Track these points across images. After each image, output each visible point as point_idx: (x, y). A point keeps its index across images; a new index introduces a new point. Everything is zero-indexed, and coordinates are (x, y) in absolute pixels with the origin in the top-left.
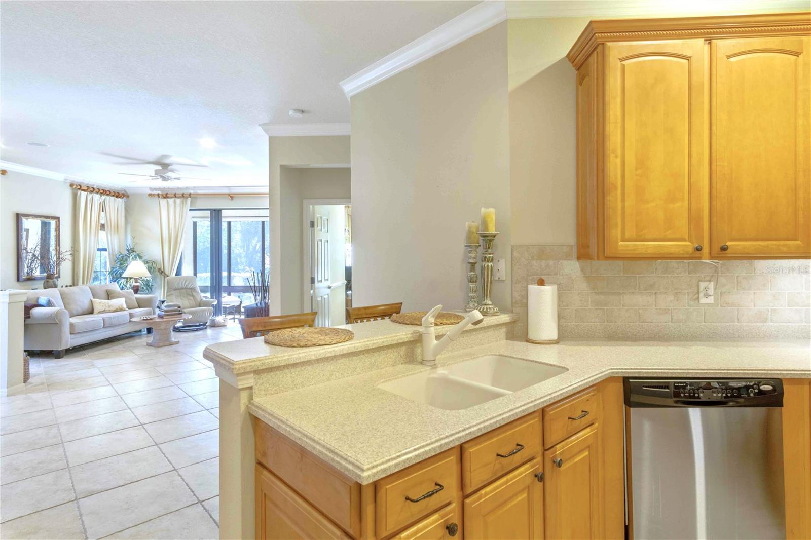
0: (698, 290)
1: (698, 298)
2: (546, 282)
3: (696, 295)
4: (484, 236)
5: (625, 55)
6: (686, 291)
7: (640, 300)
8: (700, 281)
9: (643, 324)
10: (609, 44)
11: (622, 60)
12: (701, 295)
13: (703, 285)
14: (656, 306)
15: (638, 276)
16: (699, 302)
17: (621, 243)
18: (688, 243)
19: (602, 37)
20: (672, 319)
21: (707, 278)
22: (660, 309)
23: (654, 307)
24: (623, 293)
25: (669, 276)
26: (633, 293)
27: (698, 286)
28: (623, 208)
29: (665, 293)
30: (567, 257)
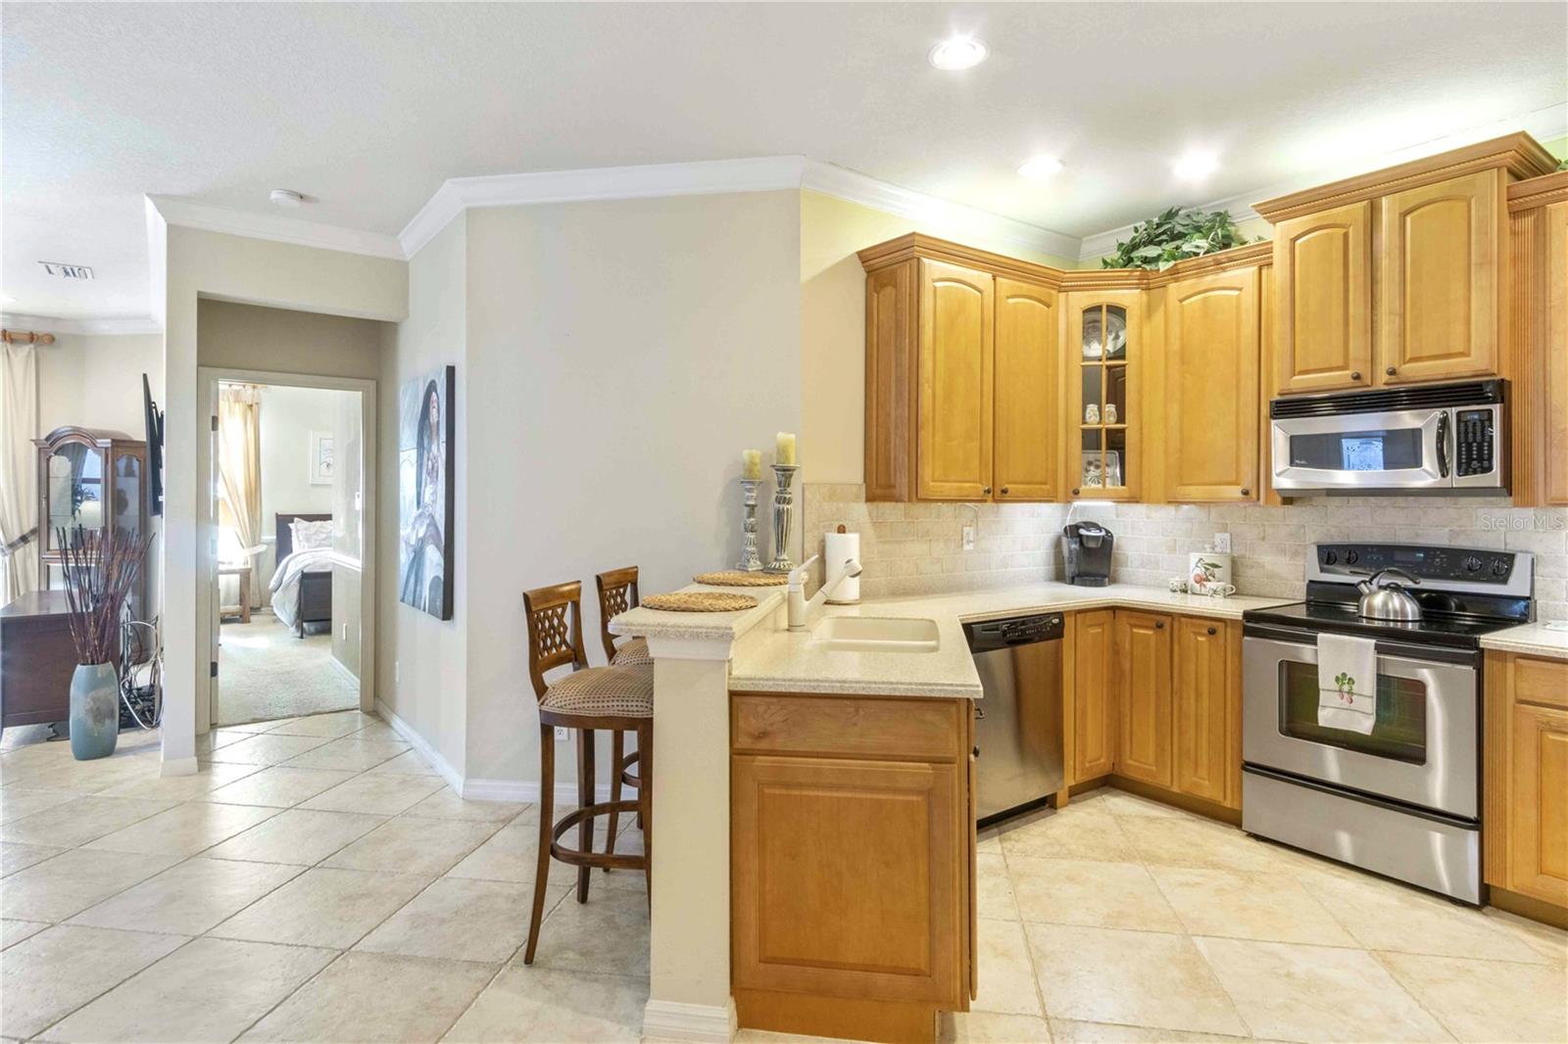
0: (962, 537)
1: (962, 545)
2: (847, 530)
3: (960, 541)
4: (784, 470)
5: (936, 277)
6: (953, 538)
7: (916, 548)
8: (963, 526)
9: (921, 575)
10: (924, 260)
11: (934, 281)
12: (965, 541)
13: (966, 529)
14: (930, 555)
16: (962, 549)
17: (931, 484)
18: (979, 485)
19: (919, 252)
20: (942, 569)
21: (969, 523)
22: (933, 558)
24: (904, 541)
25: (941, 520)
26: (912, 541)
27: (962, 530)
28: (933, 444)
29: (937, 539)
30: (856, 499)
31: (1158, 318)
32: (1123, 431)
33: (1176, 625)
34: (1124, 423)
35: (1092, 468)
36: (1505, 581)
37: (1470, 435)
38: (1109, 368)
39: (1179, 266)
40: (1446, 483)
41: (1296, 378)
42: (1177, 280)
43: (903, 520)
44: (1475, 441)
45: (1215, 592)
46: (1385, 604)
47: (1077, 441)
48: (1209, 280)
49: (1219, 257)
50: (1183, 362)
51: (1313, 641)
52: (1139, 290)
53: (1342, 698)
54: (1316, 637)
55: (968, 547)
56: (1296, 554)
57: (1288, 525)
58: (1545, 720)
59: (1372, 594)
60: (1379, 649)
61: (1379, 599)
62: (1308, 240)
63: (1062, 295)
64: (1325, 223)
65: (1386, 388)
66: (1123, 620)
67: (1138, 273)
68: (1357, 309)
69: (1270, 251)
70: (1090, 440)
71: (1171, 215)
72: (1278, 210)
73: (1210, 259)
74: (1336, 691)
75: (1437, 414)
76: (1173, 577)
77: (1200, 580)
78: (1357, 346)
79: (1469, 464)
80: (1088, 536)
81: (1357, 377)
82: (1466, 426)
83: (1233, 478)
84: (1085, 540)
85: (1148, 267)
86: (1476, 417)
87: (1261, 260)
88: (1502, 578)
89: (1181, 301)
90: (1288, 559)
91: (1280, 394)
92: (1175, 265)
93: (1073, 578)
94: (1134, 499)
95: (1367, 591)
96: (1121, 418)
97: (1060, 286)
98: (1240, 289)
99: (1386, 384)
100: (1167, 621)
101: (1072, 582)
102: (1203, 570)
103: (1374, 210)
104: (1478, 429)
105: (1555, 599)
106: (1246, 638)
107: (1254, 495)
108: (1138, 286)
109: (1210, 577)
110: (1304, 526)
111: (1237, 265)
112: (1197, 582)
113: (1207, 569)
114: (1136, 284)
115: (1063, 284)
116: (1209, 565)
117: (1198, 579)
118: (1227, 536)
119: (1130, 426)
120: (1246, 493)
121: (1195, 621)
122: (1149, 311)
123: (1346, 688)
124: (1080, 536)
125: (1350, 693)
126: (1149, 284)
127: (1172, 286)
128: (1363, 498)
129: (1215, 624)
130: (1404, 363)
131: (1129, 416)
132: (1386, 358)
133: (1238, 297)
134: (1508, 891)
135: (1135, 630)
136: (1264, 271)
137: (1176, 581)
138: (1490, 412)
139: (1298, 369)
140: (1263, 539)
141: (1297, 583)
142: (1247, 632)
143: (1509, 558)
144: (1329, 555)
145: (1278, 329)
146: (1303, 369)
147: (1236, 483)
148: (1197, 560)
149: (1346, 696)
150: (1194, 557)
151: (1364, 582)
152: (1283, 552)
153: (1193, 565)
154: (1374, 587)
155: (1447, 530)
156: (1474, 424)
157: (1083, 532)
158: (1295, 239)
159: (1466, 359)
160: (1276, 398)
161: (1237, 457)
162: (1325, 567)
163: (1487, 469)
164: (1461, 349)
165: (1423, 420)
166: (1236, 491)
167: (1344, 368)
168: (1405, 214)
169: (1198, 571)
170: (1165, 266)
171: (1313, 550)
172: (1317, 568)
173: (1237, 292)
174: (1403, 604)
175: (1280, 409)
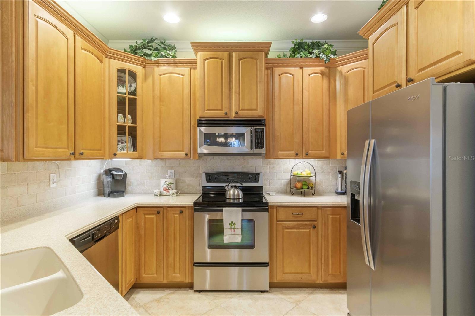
0: (50, 180)
1: (50, 184)
3: (48, 183)
5: (37, 15)
6: (44, 181)
7: (17, 190)
8: (50, 174)
9: (20, 207)
12: (51, 182)
13: (52, 175)
14: (28, 193)
15: (17, 173)
16: (50, 187)
17: (35, 149)
18: (66, 150)
20: (36, 200)
21: (53, 172)
22: (30, 195)
23: (27, 194)
24: (7, 187)
25: (35, 171)
26: (14, 186)
27: (50, 176)
28: (36, 123)
29: (33, 183)
31: (150, 80)
32: (135, 127)
33: (165, 211)
34: (136, 124)
35: (120, 143)
36: (258, 182)
37: (258, 136)
38: (129, 98)
39: (160, 61)
40: (252, 151)
41: (206, 112)
42: (158, 66)
43: (7, 172)
44: (259, 138)
45: (173, 194)
46: (234, 193)
47: (115, 131)
48: (171, 69)
49: (176, 61)
50: (161, 100)
51: (221, 211)
52: (142, 67)
53: (232, 231)
54: (222, 209)
55: (52, 185)
56: (197, 177)
57: (194, 166)
58: (284, 225)
59: (229, 190)
60: (243, 211)
61: (232, 192)
62: (210, 61)
63: (107, 60)
64: (215, 56)
65: (234, 118)
66: (141, 212)
67: (142, 59)
68: (225, 90)
69: (196, 63)
70: (121, 130)
71: (152, 40)
72: (198, 47)
73: (172, 61)
74: (230, 229)
75: (249, 128)
76: (156, 189)
77: (167, 190)
78: (226, 104)
79: (258, 145)
80: (116, 174)
81: (226, 114)
82: (257, 133)
83: (181, 149)
84: (115, 176)
85: (147, 58)
86: (259, 130)
87: (191, 65)
88: (257, 181)
89: (160, 75)
90: (194, 178)
91: (200, 118)
92: (158, 60)
93: (109, 194)
94: (140, 158)
95: (228, 189)
96: (134, 121)
97: (106, 54)
98: (184, 75)
99: (234, 117)
100: (161, 210)
101: (109, 196)
102: (167, 185)
103: (230, 57)
104: (260, 134)
105: (267, 186)
106: (195, 213)
107: (189, 155)
108: (141, 65)
109: (170, 188)
110: (200, 167)
111: (182, 65)
112: (164, 191)
113: (168, 185)
114: (141, 64)
115: (108, 54)
116: (169, 183)
117: (165, 189)
118: (173, 171)
119: (139, 125)
120: (186, 155)
121: (173, 209)
122: (146, 77)
123: (233, 227)
124: (113, 175)
125: (234, 228)
126: (146, 65)
127: (156, 69)
128: (218, 157)
129: (182, 209)
130: (240, 111)
131: (138, 121)
132: (234, 109)
133: (183, 78)
134: (275, 282)
135: (147, 216)
136: (192, 70)
137: (157, 191)
138: (263, 129)
139: (206, 109)
140: (186, 172)
141: (197, 187)
142: (196, 210)
143: (258, 174)
144: (211, 177)
145: (199, 93)
146: (209, 109)
147: (183, 151)
148: (165, 182)
149: (233, 229)
150: (163, 181)
151: (227, 186)
152: (192, 176)
153: (163, 183)
154: (230, 187)
155: (241, 166)
156: (259, 132)
157: (114, 172)
158: (205, 60)
159: (256, 111)
160: (199, 119)
161: (183, 141)
162: (208, 181)
163: (262, 147)
164: (255, 108)
165: (246, 130)
166: (183, 154)
167: (222, 110)
168: (240, 60)
169: (165, 186)
170: (154, 59)
171: (204, 175)
172: (206, 181)
173: (182, 76)
174: (238, 192)
175: (201, 123)
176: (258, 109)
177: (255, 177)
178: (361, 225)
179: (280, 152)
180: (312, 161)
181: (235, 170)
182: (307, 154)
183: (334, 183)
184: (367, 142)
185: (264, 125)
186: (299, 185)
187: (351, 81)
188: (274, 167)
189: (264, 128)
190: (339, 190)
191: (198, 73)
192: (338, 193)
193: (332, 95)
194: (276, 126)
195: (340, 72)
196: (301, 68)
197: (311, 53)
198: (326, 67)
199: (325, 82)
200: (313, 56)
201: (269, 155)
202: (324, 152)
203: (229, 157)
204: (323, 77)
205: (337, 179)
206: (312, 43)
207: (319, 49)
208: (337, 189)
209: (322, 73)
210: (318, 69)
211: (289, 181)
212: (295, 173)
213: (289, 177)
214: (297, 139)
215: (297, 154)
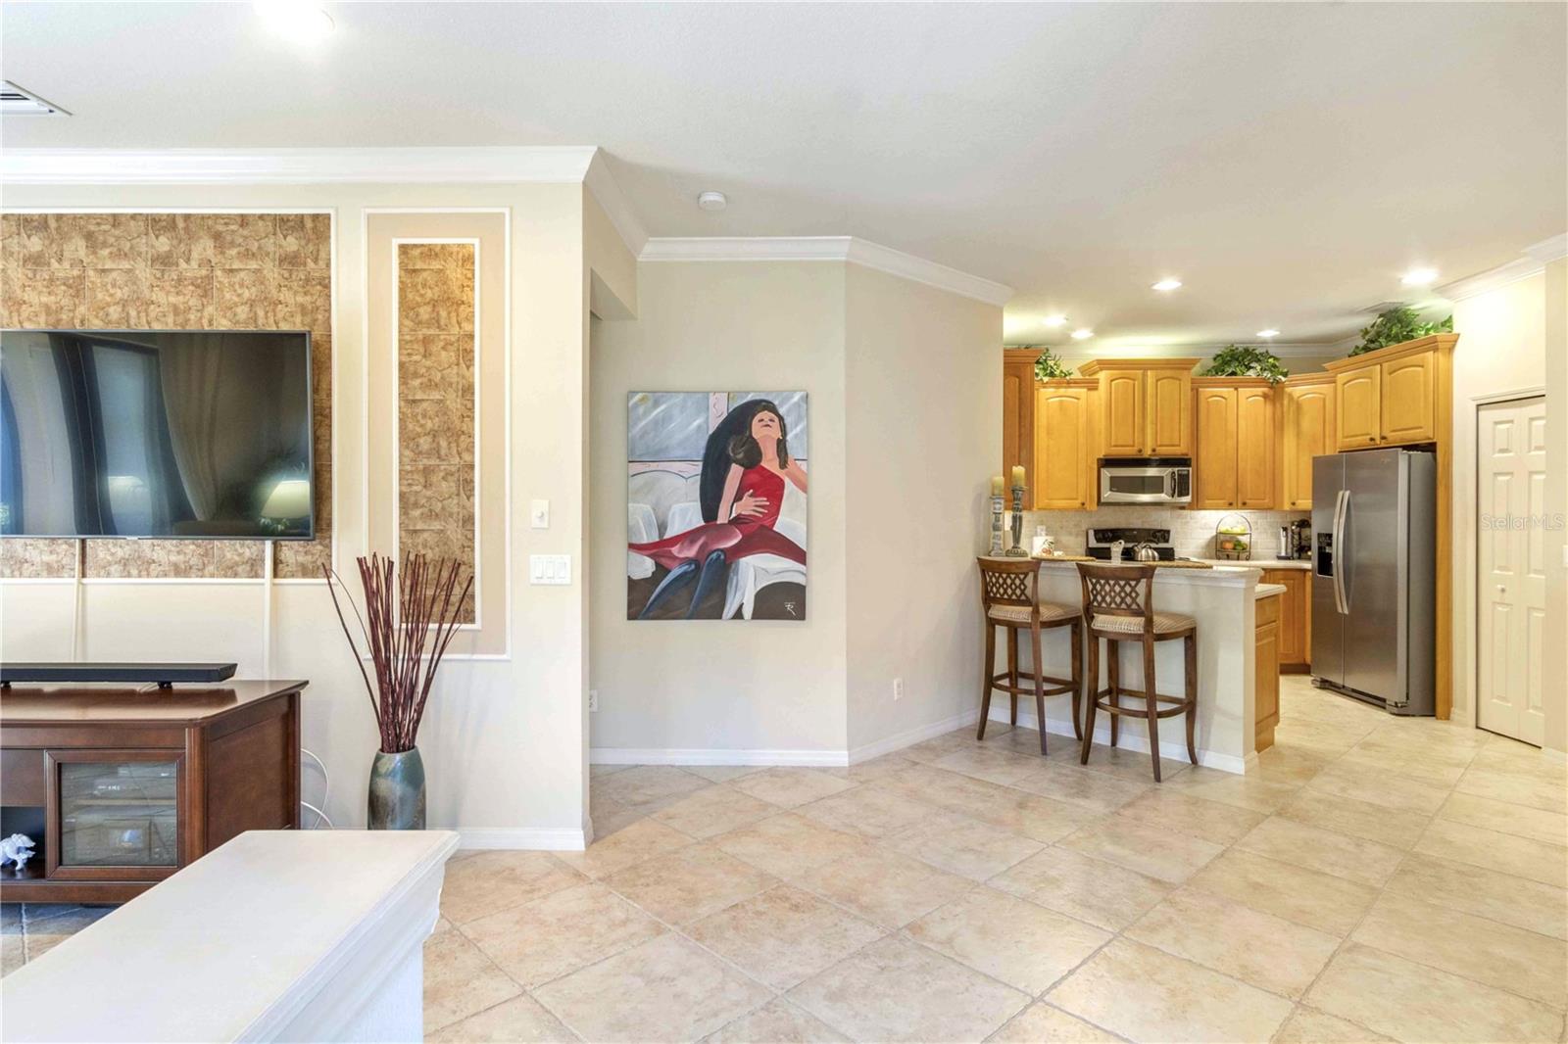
36: (1170, 541)
37: (1182, 480)
40: (1172, 501)
41: (1109, 448)
42: (1044, 387)
44: (1183, 482)
48: (1062, 391)
50: (1048, 433)
61: (1143, 552)
62: (1118, 382)
64: (1124, 377)
65: (1150, 456)
68: (1138, 419)
69: (1098, 383)
73: (1062, 381)
75: (1170, 470)
78: (1138, 437)
79: (1181, 492)
81: (1140, 451)
82: (1180, 476)
83: (1075, 497)
86: (1184, 472)
88: (1167, 541)
89: (1047, 399)
91: (1103, 456)
95: (1138, 550)
98: (1079, 399)
103: (1144, 376)
104: (1184, 477)
105: (1177, 548)
107: (1087, 505)
112: (1044, 553)
113: (1049, 546)
116: (1049, 543)
120: (1083, 504)
127: (1042, 390)
130: (1157, 447)
132: (1150, 444)
133: (1077, 403)
136: (1090, 392)
138: (1188, 471)
139: (1112, 444)
141: (1078, 550)
144: (1104, 534)
146: (1116, 444)
147: (1076, 499)
148: (1043, 541)
152: (1070, 534)
156: (1183, 475)
158: (1112, 381)
159: (1177, 448)
160: (1101, 457)
161: (1077, 483)
162: (1098, 540)
163: (1188, 494)
164: (1177, 443)
165: (1165, 472)
166: (1077, 504)
167: (1133, 446)
168: (1157, 381)
169: (1044, 546)
170: (1046, 379)
171: (1091, 533)
172: (1095, 541)
173: (1076, 400)
174: (1153, 554)
175: (1108, 462)
176: (1182, 445)
177: (1164, 535)
178: (1335, 577)
179: (1207, 502)
180: (1245, 513)
181: (1132, 526)
182: (1244, 504)
183: (1274, 545)
184: (1341, 493)
185: (1189, 466)
186: (1229, 546)
187: (1305, 407)
188: (1188, 522)
189: (1190, 469)
190: (1283, 554)
191: (1100, 395)
192: (1280, 558)
193: (1278, 426)
194: (1203, 466)
195: (1290, 395)
196: (1236, 389)
197: (1249, 368)
198: (1271, 388)
199: (1269, 408)
200: (1252, 373)
201: (1195, 505)
202: (1266, 501)
203: (1123, 508)
204: (1265, 402)
205: (1279, 539)
206: (1246, 350)
207: (1259, 361)
208: (1280, 553)
209: (1265, 396)
210: (1260, 390)
211: (1213, 538)
212: (1223, 528)
213: (1215, 534)
214: (1231, 483)
215: (1231, 504)
